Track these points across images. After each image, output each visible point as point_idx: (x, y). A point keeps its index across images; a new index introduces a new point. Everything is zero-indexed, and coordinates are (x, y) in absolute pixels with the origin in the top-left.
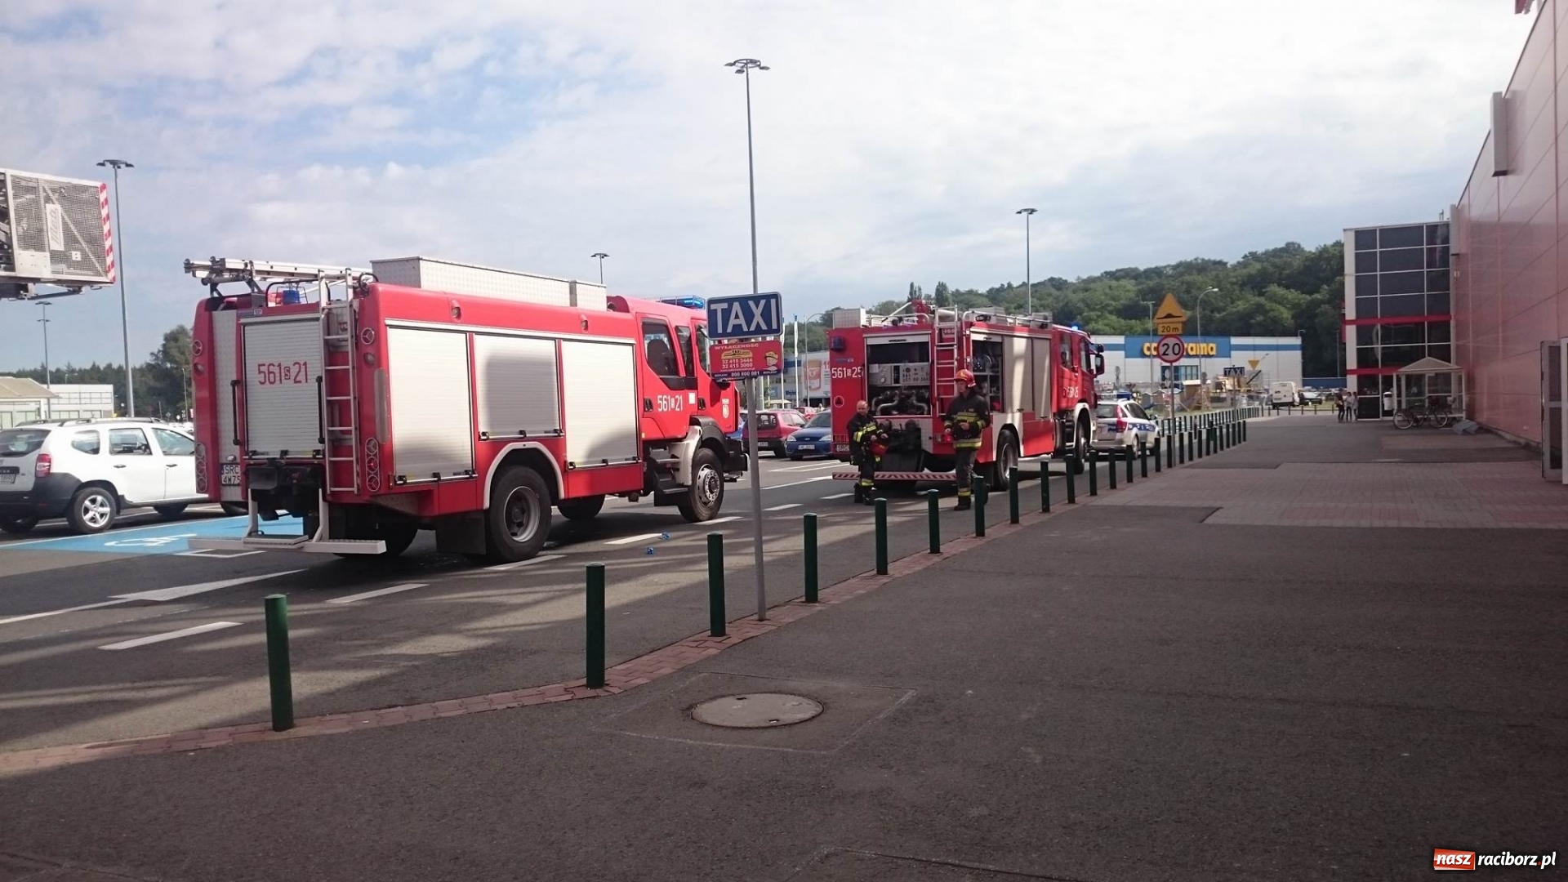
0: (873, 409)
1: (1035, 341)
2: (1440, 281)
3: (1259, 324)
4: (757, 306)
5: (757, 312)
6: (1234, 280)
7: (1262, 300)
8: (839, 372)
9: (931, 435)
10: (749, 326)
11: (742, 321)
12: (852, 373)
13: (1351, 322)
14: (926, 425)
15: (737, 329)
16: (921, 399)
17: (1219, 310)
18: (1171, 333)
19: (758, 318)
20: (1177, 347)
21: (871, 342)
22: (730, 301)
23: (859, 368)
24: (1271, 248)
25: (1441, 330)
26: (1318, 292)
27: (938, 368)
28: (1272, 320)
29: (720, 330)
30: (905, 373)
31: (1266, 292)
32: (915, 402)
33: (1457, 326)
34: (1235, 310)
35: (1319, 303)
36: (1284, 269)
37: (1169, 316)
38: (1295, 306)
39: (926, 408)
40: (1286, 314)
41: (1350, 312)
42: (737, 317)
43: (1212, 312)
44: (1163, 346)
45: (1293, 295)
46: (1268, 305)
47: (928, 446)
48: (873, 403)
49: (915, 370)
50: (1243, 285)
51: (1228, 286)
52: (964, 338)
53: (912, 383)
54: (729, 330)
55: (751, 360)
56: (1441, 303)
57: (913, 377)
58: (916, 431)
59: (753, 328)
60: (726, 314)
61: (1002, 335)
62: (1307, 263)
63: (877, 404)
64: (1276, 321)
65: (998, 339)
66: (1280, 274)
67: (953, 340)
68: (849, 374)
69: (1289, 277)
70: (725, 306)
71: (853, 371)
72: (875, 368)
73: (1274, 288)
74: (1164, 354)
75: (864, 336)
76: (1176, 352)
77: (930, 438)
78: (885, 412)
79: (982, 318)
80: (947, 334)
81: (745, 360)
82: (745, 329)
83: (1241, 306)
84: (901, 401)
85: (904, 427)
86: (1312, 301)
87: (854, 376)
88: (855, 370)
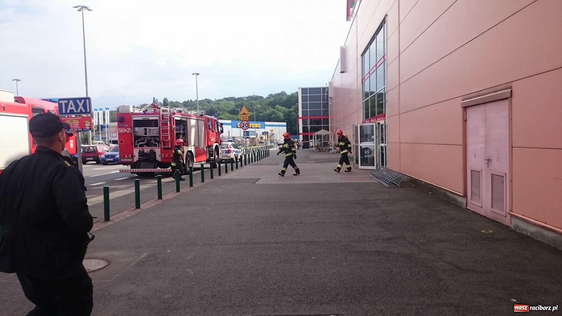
0: (136, 145)
1: (199, 121)
2: (326, 106)
3: (274, 118)
4: (80, 102)
5: (81, 105)
6: (266, 103)
7: (274, 110)
8: (121, 130)
9: (160, 155)
10: (77, 110)
11: (74, 108)
12: (127, 131)
13: (301, 118)
14: (158, 151)
15: (72, 112)
16: (155, 141)
17: (261, 113)
18: (245, 119)
19: (81, 107)
20: (247, 124)
21: (134, 119)
22: (68, 100)
23: (130, 129)
24: (277, 93)
25: (326, 121)
26: (291, 108)
27: (162, 129)
28: (277, 117)
29: (64, 112)
30: (149, 131)
31: (275, 107)
32: (153, 142)
33: (331, 120)
34: (266, 113)
35: (291, 112)
36: (281, 100)
37: (244, 114)
38: (284, 112)
39: (158, 145)
40: (281, 115)
41: (300, 115)
42: (71, 106)
43: (259, 113)
44: (243, 124)
45: (283, 109)
46: (276, 112)
47: (159, 159)
48: (136, 142)
49: (153, 130)
50: (268, 105)
51: (264, 105)
52: (172, 118)
54: (68, 112)
55: (78, 124)
56: (326, 112)
57: (152, 132)
58: (153, 153)
59: (79, 111)
60: (67, 105)
61: (186, 118)
62: (288, 98)
63: (138, 143)
64: (278, 117)
65: (185, 120)
66: (280, 102)
67: (167, 119)
68: (126, 131)
69: (282, 102)
70: (66, 102)
72: (137, 129)
73: (278, 106)
74: (243, 127)
75: (132, 116)
76: (247, 126)
77: (160, 156)
78: (141, 146)
79: (178, 111)
80: (165, 117)
81: (75, 124)
82: (75, 111)
83: (268, 112)
84: (148, 142)
85: (149, 152)
86: (289, 111)
87: (128, 132)
88: (128, 129)
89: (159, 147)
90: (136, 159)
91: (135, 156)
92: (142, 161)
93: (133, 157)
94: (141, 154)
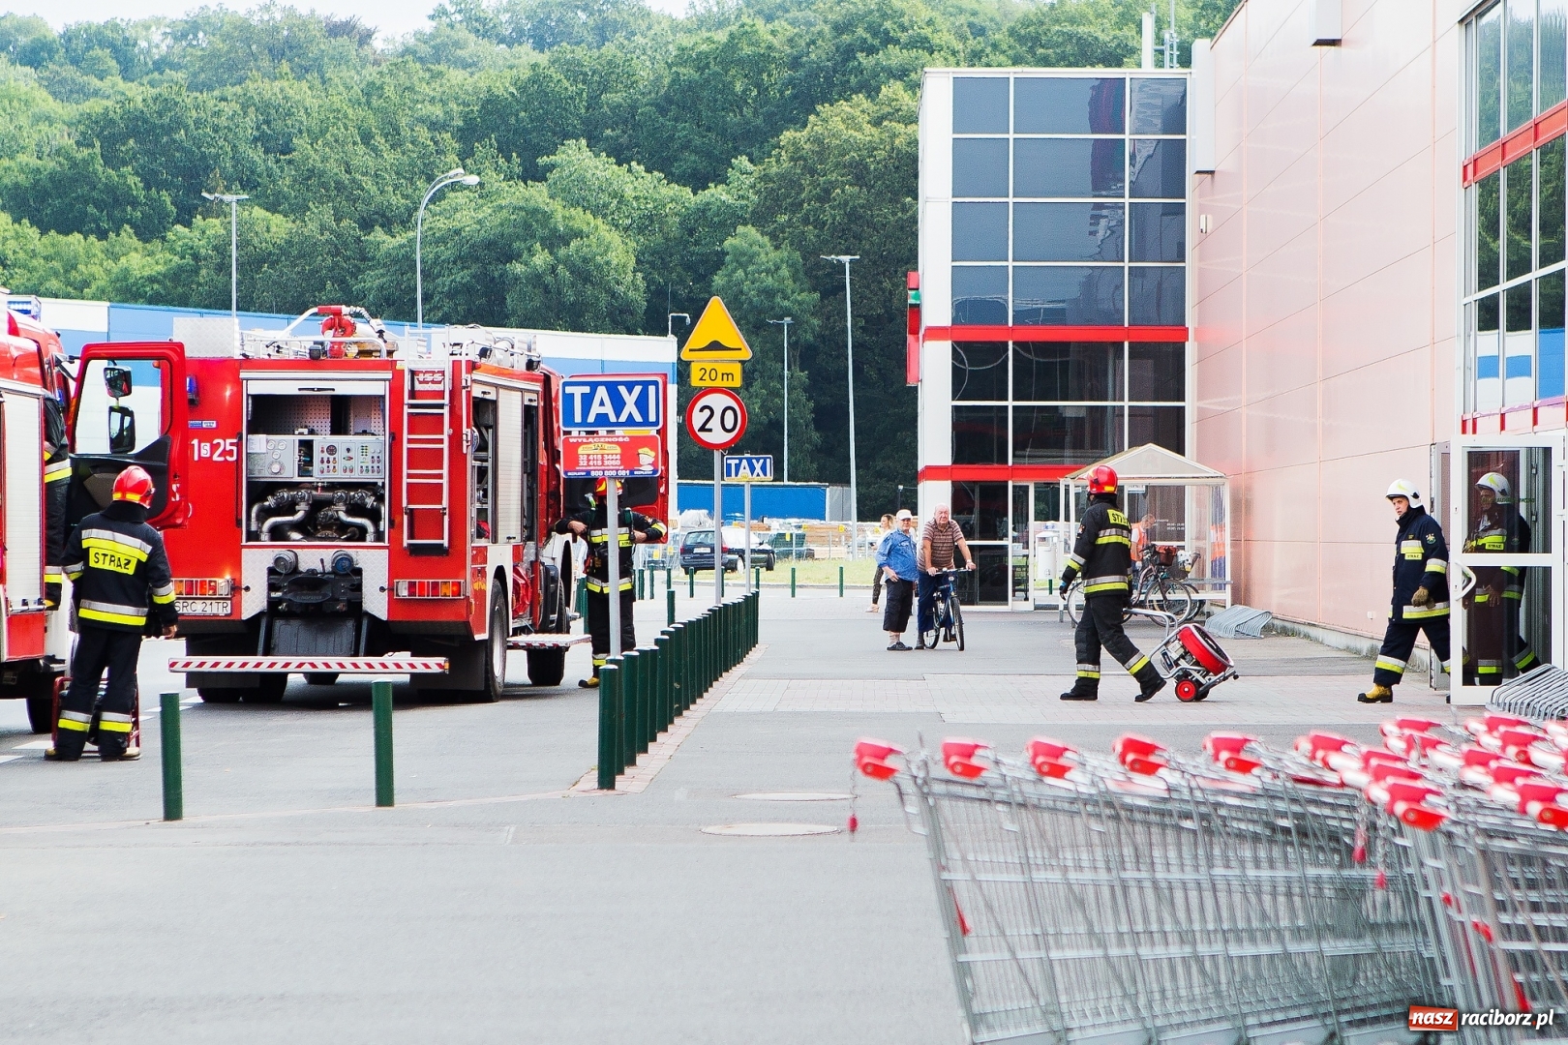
0: (254, 528)
9: (386, 586)
12: (212, 452)
14: (373, 563)
16: (356, 509)
18: (718, 382)
21: (257, 388)
23: (228, 441)
27: (409, 449)
30: (326, 455)
32: (343, 516)
39: (371, 528)
47: (376, 604)
48: (253, 515)
49: (348, 450)
52: (464, 392)
53: (340, 476)
57: (340, 467)
58: (349, 574)
63: (261, 519)
67: (440, 394)
71: (213, 448)
72: (259, 443)
77: (382, 589)
78: (277, 533)
80: (425, 382)
84: (311, 515)
85: (328, 568)
87: (216, 458)
88: (219, 444)
89: (383, 540)
90: (253, 603)
91: (247, 589)
92: (287, 616)
93: (236, 588)
94: (281, 576)
